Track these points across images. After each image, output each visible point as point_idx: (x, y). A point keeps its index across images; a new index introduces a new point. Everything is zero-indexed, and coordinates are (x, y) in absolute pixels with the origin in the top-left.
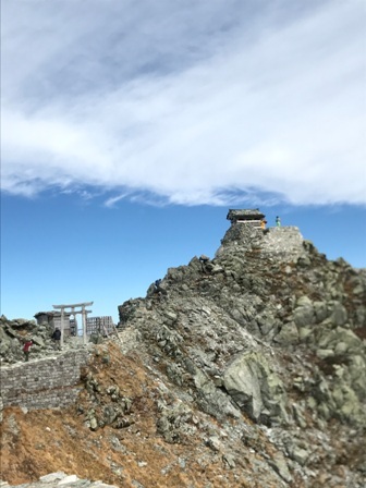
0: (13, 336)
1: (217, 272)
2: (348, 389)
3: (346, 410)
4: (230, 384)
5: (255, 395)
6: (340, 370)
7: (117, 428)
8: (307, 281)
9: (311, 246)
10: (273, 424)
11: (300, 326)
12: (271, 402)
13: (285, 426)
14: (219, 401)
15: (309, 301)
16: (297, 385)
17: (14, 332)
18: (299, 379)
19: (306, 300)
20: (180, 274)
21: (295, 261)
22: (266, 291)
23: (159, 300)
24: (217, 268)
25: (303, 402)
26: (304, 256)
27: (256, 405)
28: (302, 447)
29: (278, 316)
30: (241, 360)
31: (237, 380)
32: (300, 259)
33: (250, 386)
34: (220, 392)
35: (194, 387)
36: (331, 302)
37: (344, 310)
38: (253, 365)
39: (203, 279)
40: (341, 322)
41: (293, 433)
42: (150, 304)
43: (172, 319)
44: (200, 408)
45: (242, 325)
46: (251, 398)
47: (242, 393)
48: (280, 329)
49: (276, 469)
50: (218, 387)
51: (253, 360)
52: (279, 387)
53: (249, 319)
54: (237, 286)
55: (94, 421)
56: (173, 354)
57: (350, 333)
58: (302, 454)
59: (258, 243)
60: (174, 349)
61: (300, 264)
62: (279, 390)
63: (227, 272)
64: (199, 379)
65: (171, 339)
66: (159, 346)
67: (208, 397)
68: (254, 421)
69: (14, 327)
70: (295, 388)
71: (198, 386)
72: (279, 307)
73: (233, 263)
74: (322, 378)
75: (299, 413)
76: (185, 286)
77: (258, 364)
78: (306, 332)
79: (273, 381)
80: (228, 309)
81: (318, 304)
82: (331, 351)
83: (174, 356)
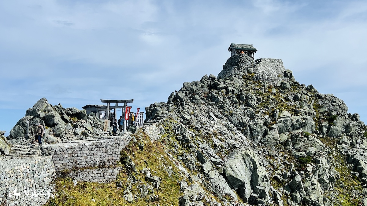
0: (66, 121)
1: (222, 88)
2: (316, 182)
3: (313, 197)
4: (230, 172)
5: (247, 181)
6: (310, 168)
9: (291, 74)
11: (281, 131)
12: (258, 187)
14: (220, 184)
15: (289, 115)
16: (277, 176)
18: (279, 172)
19: (286, 113)
20: (194, 87)
21: (279, 85)
22: (257, 105)
23: (177, 105)
24: (222, 85)
25: (281, 189)
26: (285, 82)
27: (248, 189)
29: (265, 124)
31: (235, 169)
32: (282, 83)
33: (244, 174)
34: (221, 177)
35: (202, 171)
36: (305, 117)
37: (313, 122)
38: (247, 158)
39: (210, 93)
40: (311, 132)
42: (170, 108)
43: (187, 119)
45: (238, 129)
46: (244, 184)
50: (220, 174)
52: (265, 177)
53: (243, 124)
55: (131, 195)
57: (319, 141)
61: (283, 87)
62: (265, 179)
64: (207, 167)
65: (187, 135)
66: (177, 139)
68: (245, 201)
69: (68, 114)
70: (276, 178)
72: (267, 117)
73: (234, 82)
74: (297, 172)
75: (279, 197)
77: (251, 159)
78: (285, 137)
79: (262, 172)
80: (229, 116)
81: (295, 118)
82: (304, 153)
83: (188, 148)
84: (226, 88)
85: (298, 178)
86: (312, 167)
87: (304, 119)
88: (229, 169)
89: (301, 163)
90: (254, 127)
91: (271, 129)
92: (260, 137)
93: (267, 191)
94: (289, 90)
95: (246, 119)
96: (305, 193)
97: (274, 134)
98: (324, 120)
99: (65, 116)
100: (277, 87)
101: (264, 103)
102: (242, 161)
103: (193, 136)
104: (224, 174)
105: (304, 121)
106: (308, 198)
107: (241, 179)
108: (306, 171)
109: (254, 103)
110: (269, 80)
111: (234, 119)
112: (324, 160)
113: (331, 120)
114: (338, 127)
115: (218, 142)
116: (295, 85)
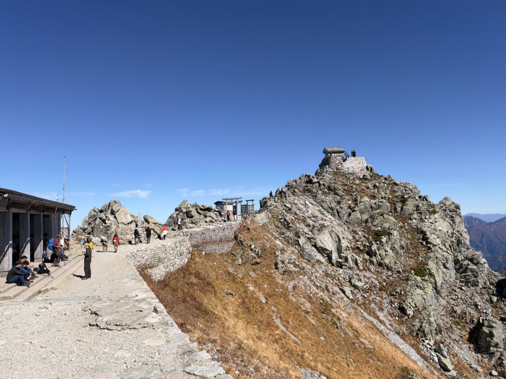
0: (200, 214)
1: (315, 183)
2: (388, 249)
3: (387, 261)
4: (319, 244)
5: (333, 250)
6: (384, 239)
7: (253, 264)
8: (368, 188)
9: (371, 168)
10: (344, 267)
11: (362, 213)
12: (342, 255)
13: (350, 268)
14: (313, 253)
15: (368, 200)
16: (359, 246)
17: (201, 212)
18: (360, 243)
19: (366, 199)
20: (294, 183)
21: (361, 177)
22: (343, 194)
23: (282, 197)
24: (315, 180)
25: (361, 255)
26: (366, 174)
27: (335, 256)
28: (360, 280)
29: (350, 207)
30: (326, 231)
31: (323, 242)
32: (364, 175)
33: (331, 245)
34: (313, 248)
35: (299, 245)
36: (381, 200)
37: (388, 204)
38: (333, 235)
39: (307, 186)
40: (386, 212)
41: (355, 272)
42: (276, 200)
43: (288, 207)
44: (302, 256)
45: (328, 212)
46: (331, 252)
47: (326, 250)
48: (350, 215)
49: (344, 292)
50: (313, 245)
51: (333, 231)
52: (348, 247)
53: (332, 209)
54: (326, 190)
55: (240, 260)
56: (288, 226)
57: (392, 218)
58: (359, 284)
59: (340, 167)
60: (288, 223)
61: (365, 178)
62: (347, 248)
63: (321, 183)
64: (302, 240)
65: (287, 218)
66: (280, 222)
67: (306, 250)
68: (333, 265)
69: (201, 209)
70: (358, 248)
71: (301, 244)
72: (350, 202)
73: (325, 178)
74: (374, 242)
75: (359, 261)
76: (296, 190)
77: (336, 234)
78: (365, 217)
79: (345, 243)
80: (321, 203)
81: (373, 201)
82: (380, 228)
83: (288, 228)
84: (318, 182)
85: (374, 247)
86: (386, 238)
87: (381, 202)
88: (319, 242)
89: (377, 236)
90: (340, 210)
91: (353, 211)
92: (345, 218)
93: (349, 257)
94: (370, 180)
95: (333, 205)
96: (380, 258)
97: (357, 215)
98: (398, 202)
99: (199, 211)
100: (360, 179)
101: (349, 192)
102: (329, 235)
103: (292, 220)
104: (315, 246)
105: (380, 204)
106: (382, 261)
107: (328, 249)
108: (381, 242)
109: (340, 193)
110: (353, 174)
111: (324, 205)
112: (395, 233)
113: (404, 201)
114: (410, 206)
115: (311, 223)
116: (375, 176)
